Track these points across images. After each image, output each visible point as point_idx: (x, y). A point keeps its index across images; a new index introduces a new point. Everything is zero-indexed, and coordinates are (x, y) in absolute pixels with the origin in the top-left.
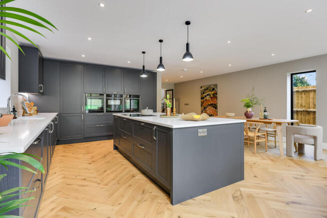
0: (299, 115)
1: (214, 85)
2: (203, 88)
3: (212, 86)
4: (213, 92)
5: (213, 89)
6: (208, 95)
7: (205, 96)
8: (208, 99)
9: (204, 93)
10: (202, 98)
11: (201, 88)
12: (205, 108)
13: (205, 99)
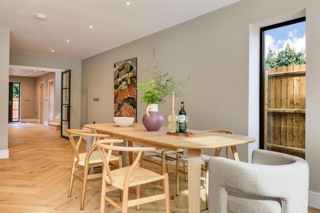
0: (289, 121)
1: (132, 60)
2: (117, 67)
3: (129, 62)
4: (131, 74)
5: (132, 68)
6: (123, 80)
7: (120, 83)
8: (123, 88)
9: (118, 78)
10: (116, 87)
11: (115, 67)
12: (120, 106)
13: (120, 88)
